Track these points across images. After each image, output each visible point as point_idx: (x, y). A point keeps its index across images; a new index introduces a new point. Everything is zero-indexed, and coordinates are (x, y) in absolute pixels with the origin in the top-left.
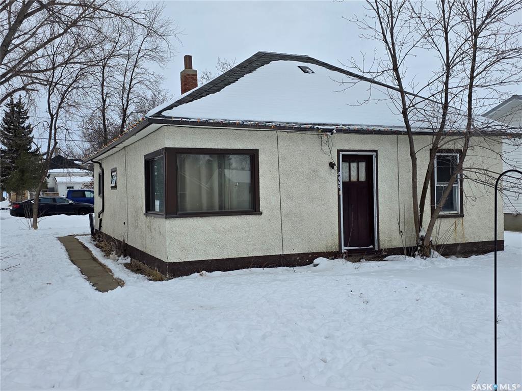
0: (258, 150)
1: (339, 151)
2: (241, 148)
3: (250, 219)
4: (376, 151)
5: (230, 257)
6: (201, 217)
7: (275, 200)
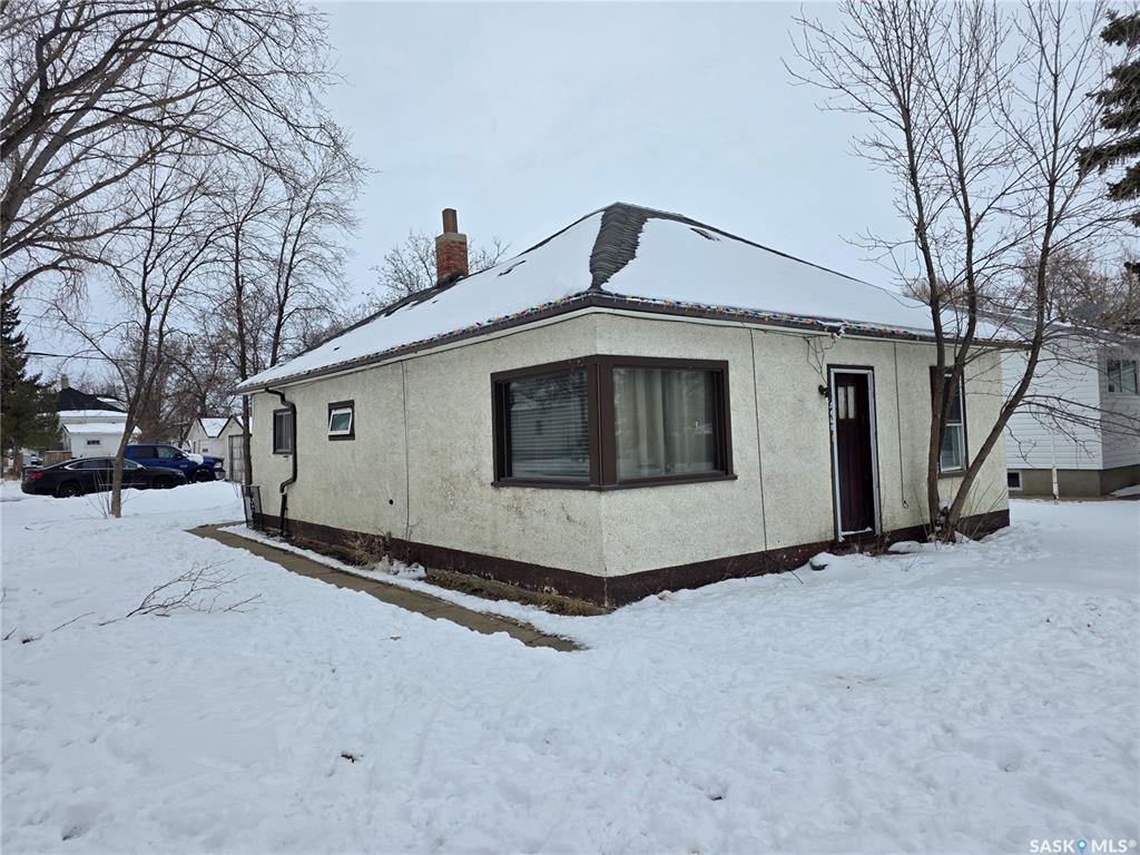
0: (727, 362)
1: (830, 366)
2: (704, 358)
3: (720, 488)
4: (872, 368)
5: (696, 561)
6: (651, 487)
7: (752, 452)
